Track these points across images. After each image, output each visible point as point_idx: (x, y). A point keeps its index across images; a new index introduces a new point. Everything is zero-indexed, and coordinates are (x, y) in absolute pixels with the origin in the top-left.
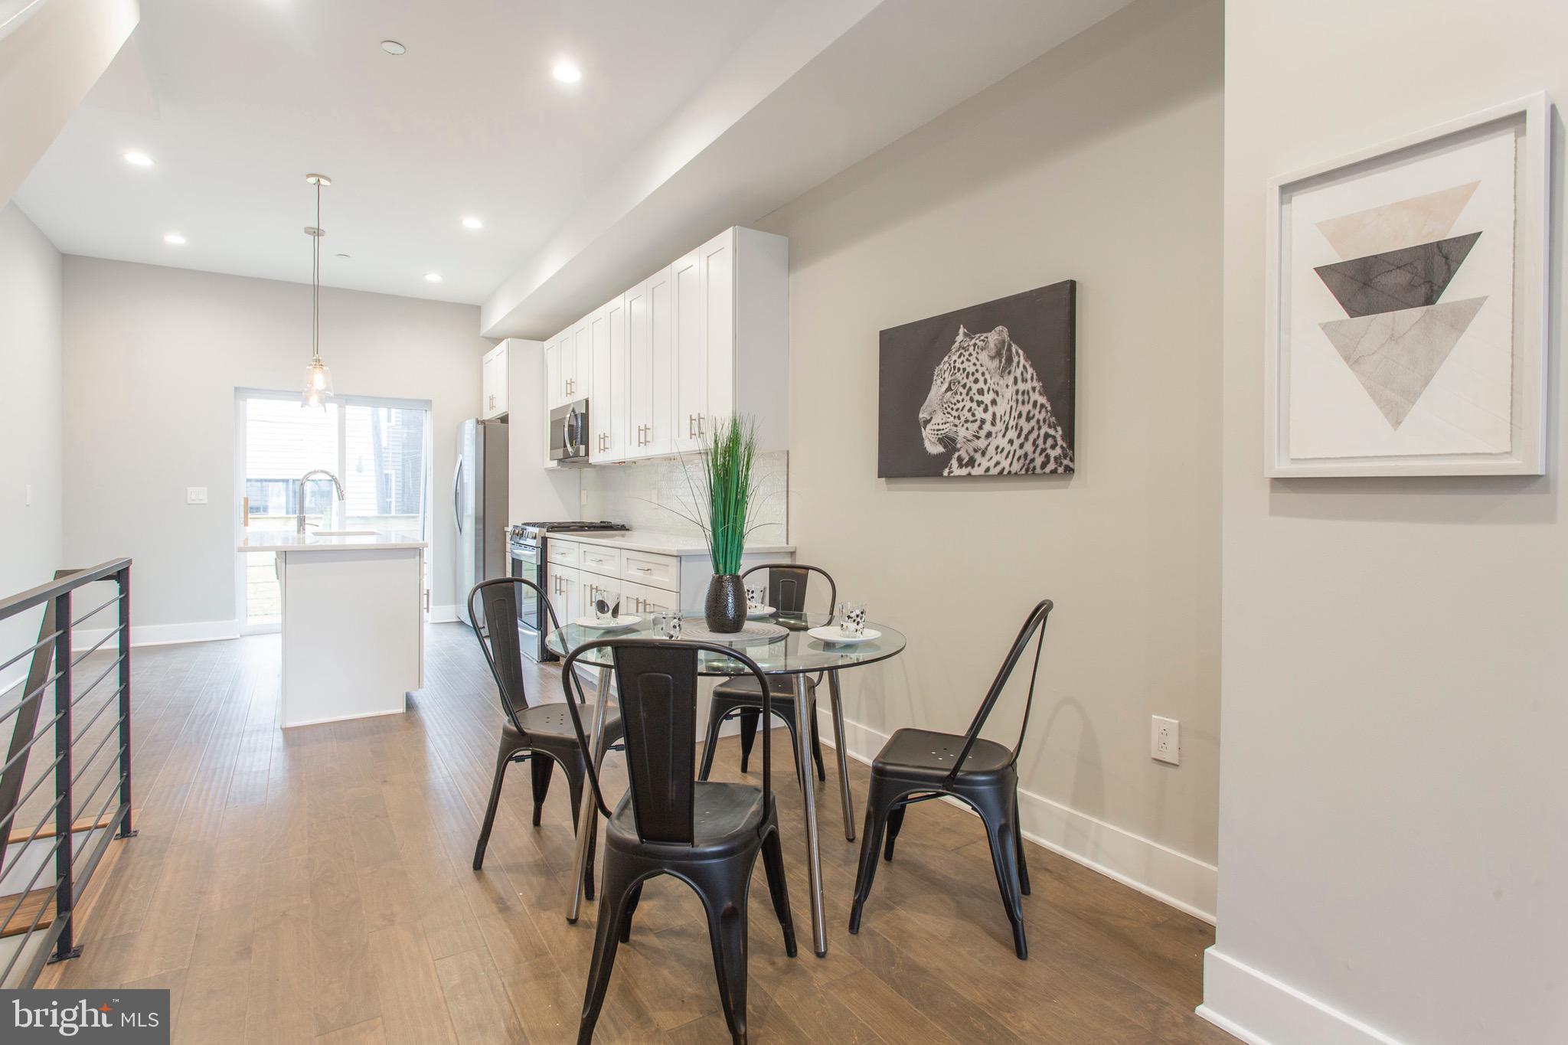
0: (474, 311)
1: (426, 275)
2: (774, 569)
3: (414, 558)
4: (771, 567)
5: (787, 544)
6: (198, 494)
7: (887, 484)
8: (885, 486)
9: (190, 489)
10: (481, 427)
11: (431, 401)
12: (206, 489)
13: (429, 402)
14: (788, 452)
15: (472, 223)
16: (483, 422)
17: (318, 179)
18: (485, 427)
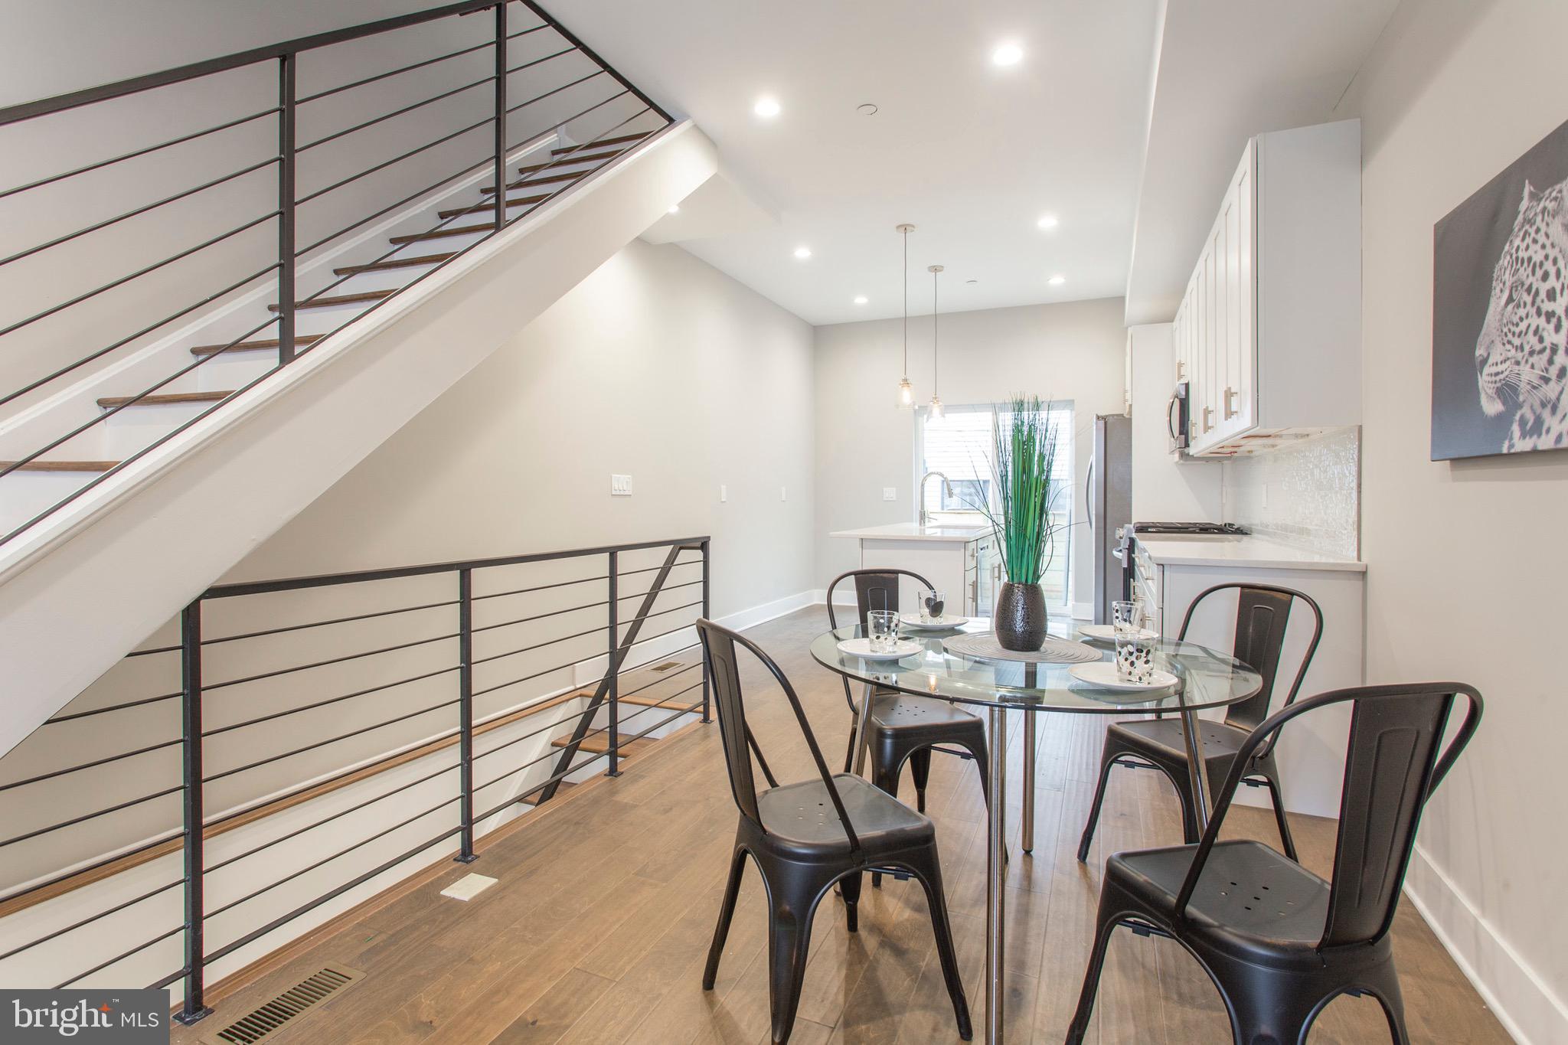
0: (1116, 303)
1: (1050, 279)
2: (1247, 590)
3: (960, 550)
4: (1243, 586)
5: (1359, 559)
6: (890, 493)
7: (1452, 470)
8: (1450, 473)
9: (885, 489)
10: (1102, 423)
11: (1073, 401)
12: (895, 489)
13: (1072, 402)
14: (1360, 428)
15: (1048, 223)
16: (1104, 418)
17: (905, 228)
18: (1106, 423)
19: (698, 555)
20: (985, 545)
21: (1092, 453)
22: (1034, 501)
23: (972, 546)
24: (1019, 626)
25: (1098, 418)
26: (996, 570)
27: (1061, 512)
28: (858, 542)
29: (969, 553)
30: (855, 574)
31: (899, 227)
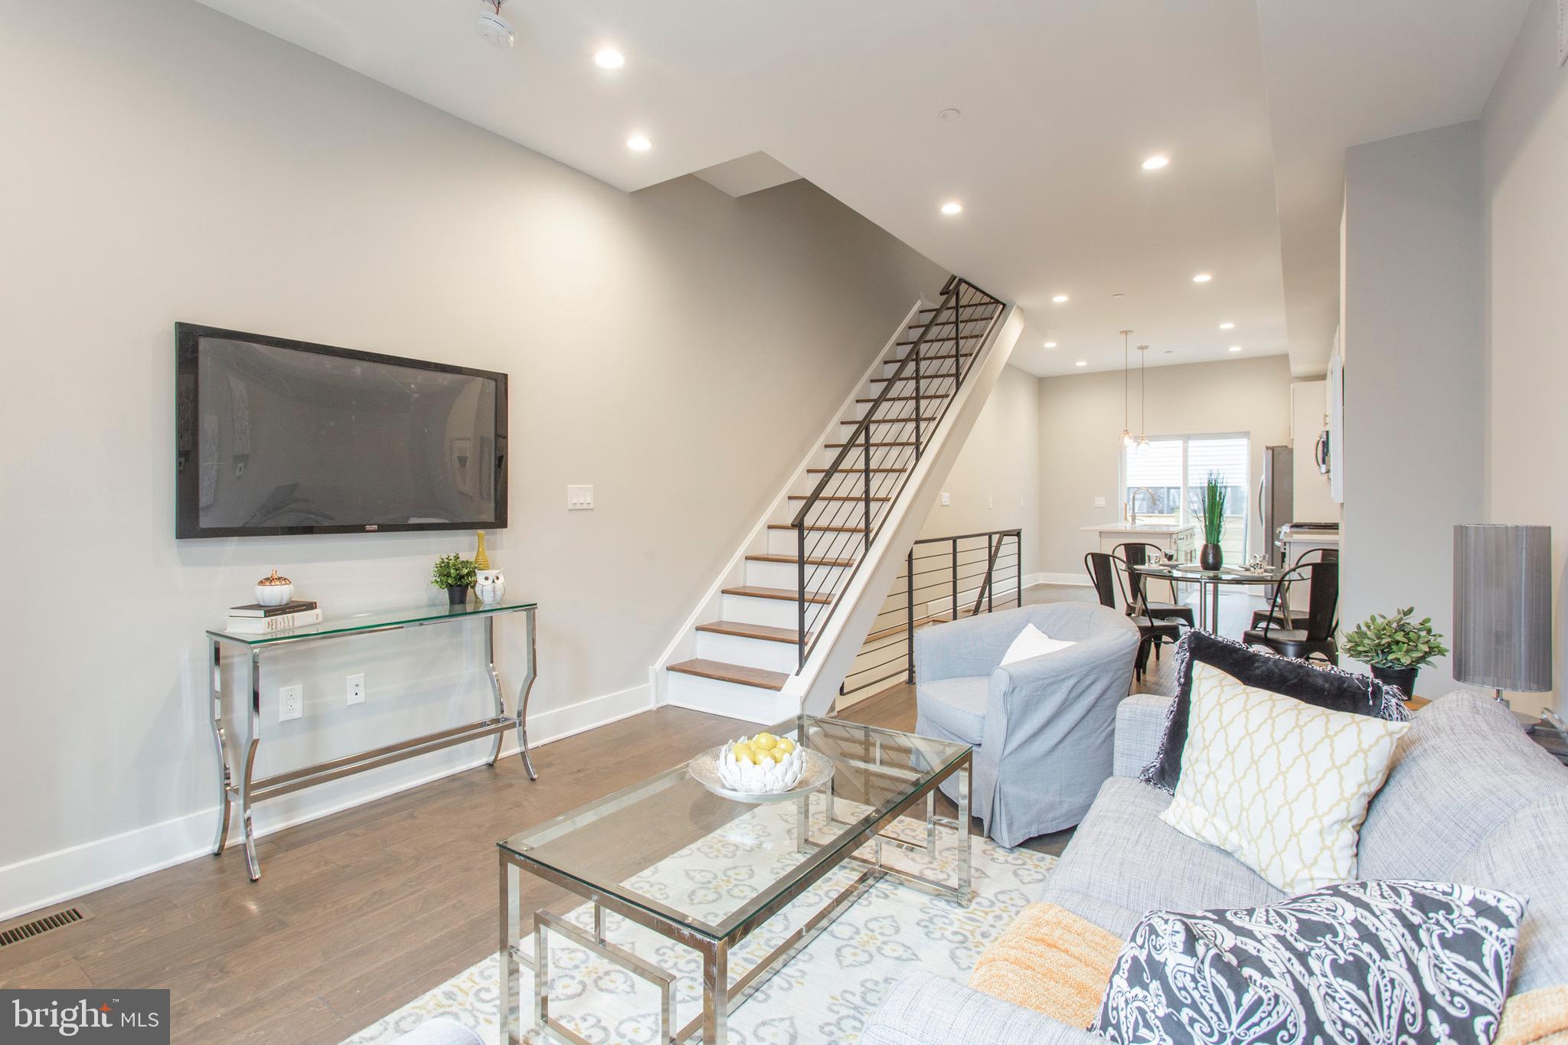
0: (1284, 361)
3: (1167, 539)
9: (1096, 498)
10: (1271, 452)
12: (1103, 498)
13: (1249, 433)
16: (1273, 449)
17: (1126, 332)
18: (1273, 452)
19: (1016, 539)
20: (1182, 537)
21: (1262, 473)
22: (1217, 511)
23: (1175, 536)
24: (1211, 560)
25: (1267, 448)
26: (1189, 555)
27: (1240, 515)
28: (1098, 534)
29: (1173, 540)
30: (1124, 545)
31: (1122, 332)
